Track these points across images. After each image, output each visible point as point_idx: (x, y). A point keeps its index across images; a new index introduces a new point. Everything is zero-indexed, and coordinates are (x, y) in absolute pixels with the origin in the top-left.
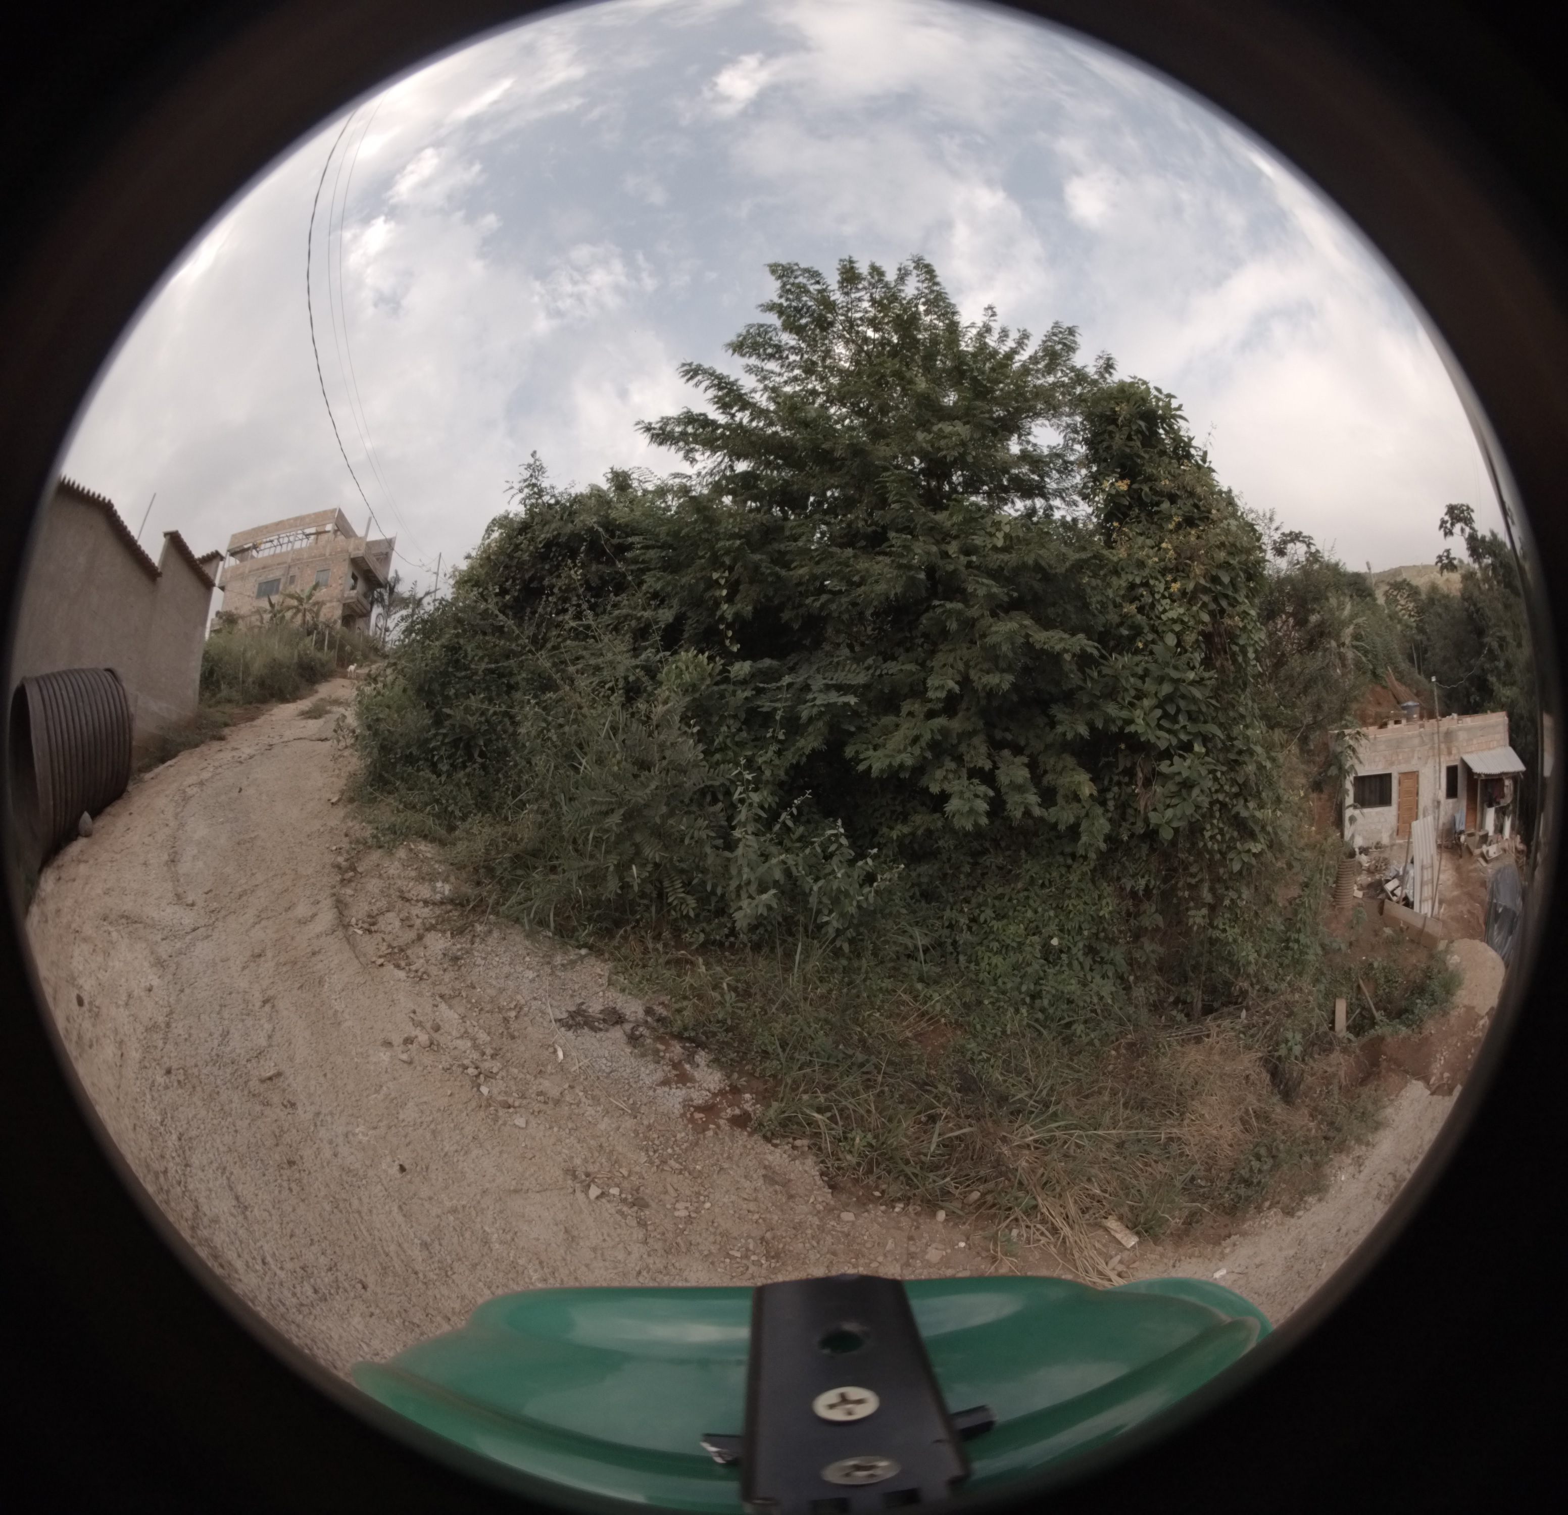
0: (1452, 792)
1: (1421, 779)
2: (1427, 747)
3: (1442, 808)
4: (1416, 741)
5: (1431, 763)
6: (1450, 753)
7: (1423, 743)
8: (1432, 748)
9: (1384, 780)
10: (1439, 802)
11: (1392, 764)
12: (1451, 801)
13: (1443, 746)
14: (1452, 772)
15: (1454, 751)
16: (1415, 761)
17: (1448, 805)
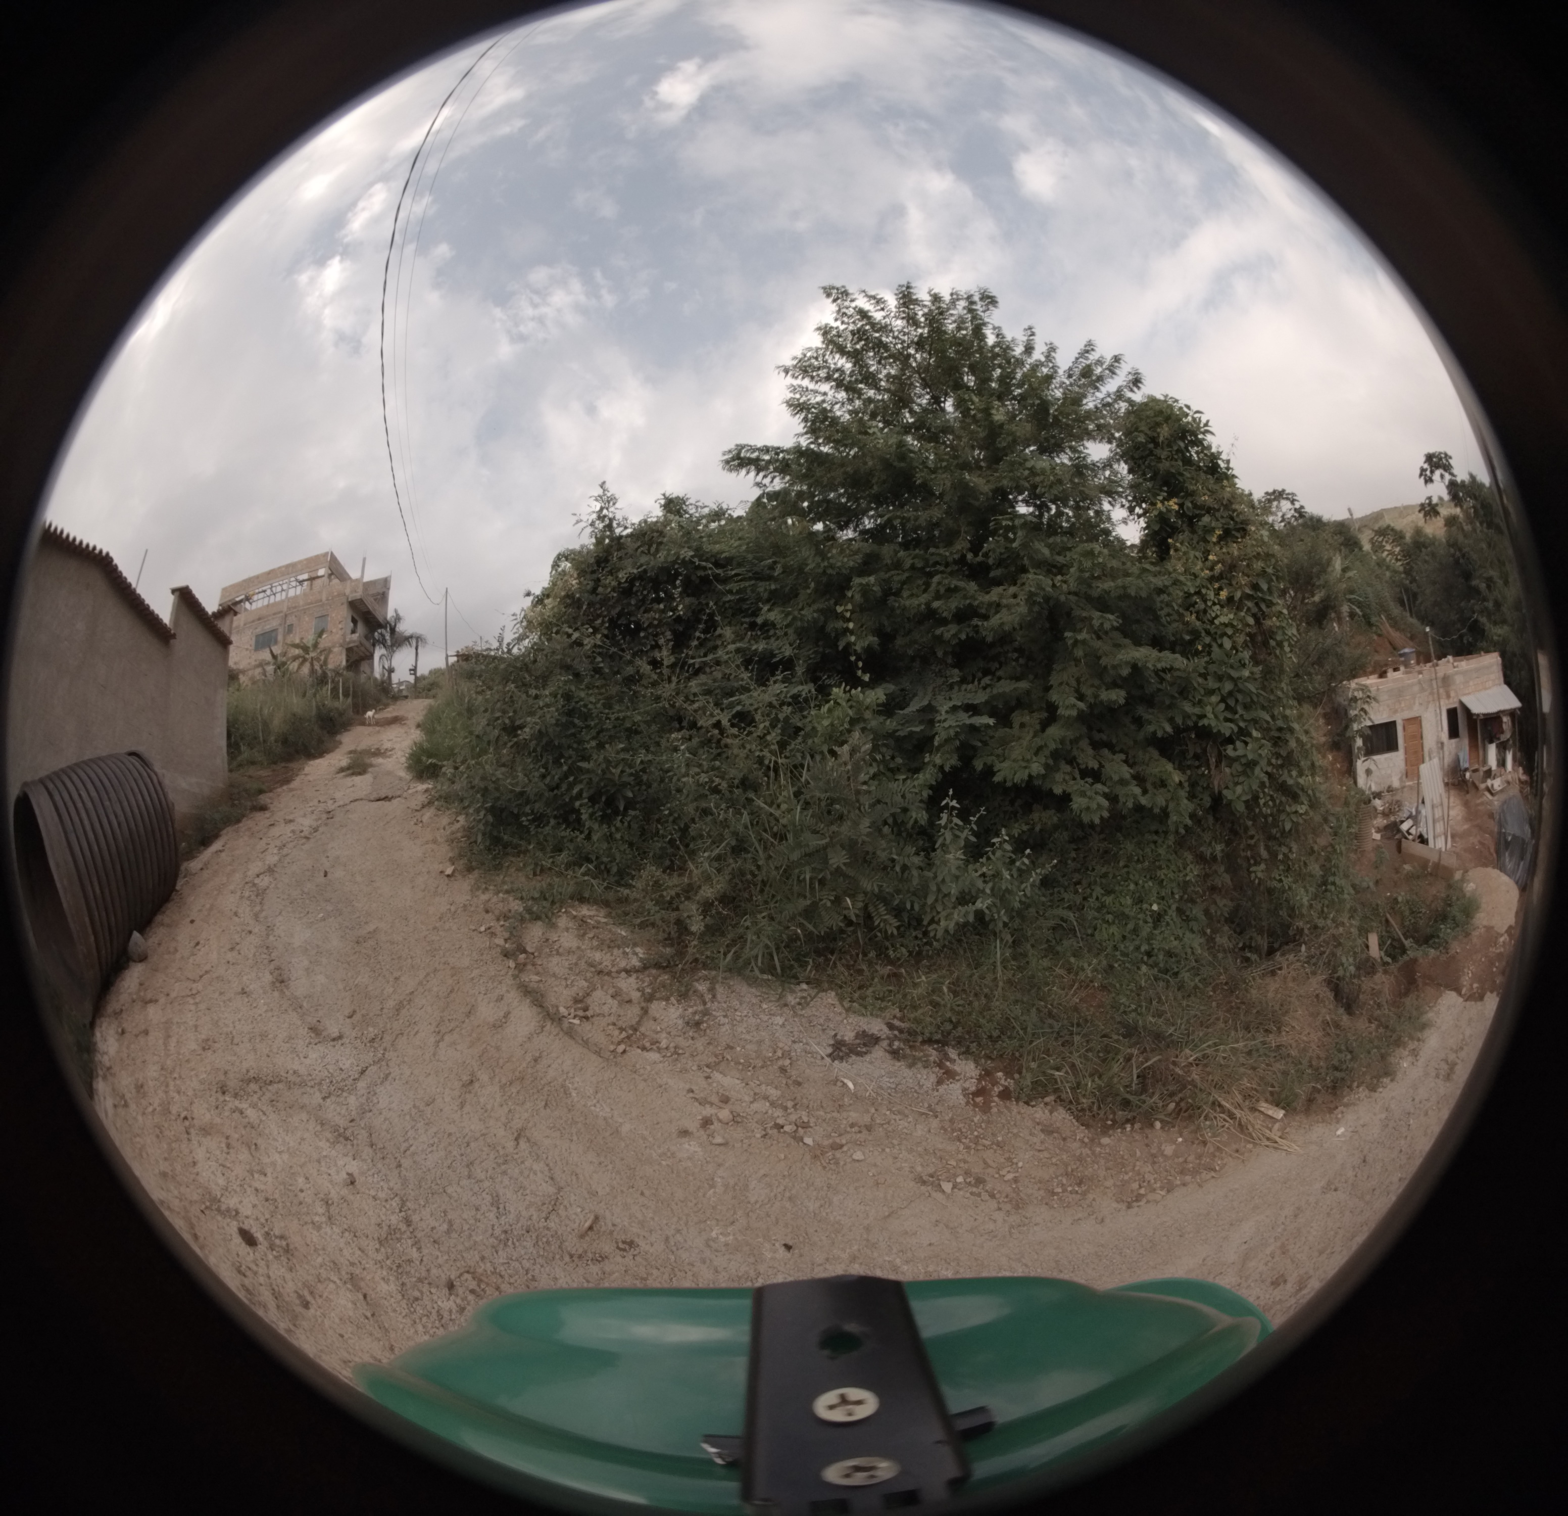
0: (1454, 733)
1: (1424, 724)
2: (1426, 693)
3: (1445, 748)
4: (1416, 688)
5: (1431, 708)
6: (1448, 696)
7: (1423, 690)
8: (1432, 693)
9: (1390, 727)
10: (1442, 744)
11: (1396, 712)
12: (1454, 741)
13: (1441, 691)
14: (1452, 714)
15: (1452, 694)
16: (1416, 707)
17: (1451, 745)
